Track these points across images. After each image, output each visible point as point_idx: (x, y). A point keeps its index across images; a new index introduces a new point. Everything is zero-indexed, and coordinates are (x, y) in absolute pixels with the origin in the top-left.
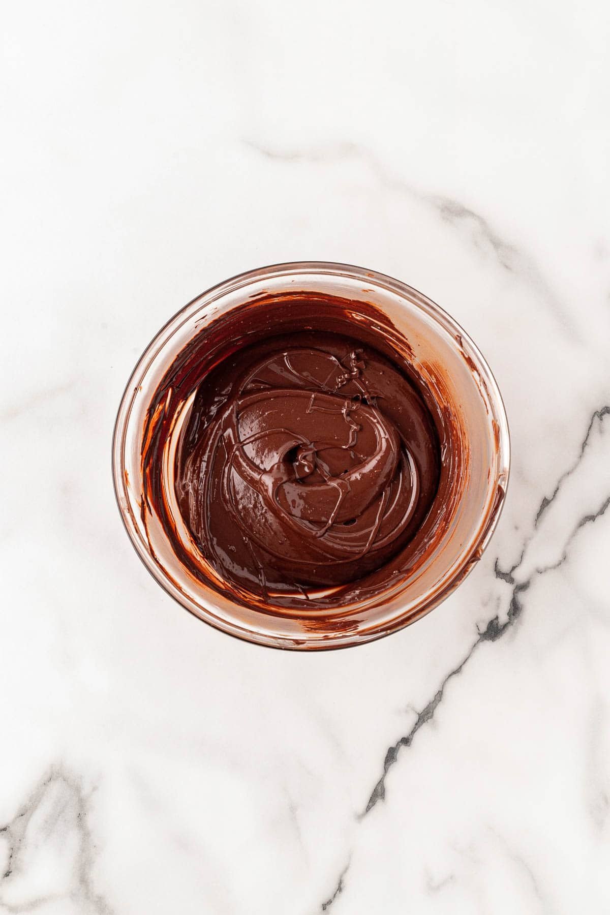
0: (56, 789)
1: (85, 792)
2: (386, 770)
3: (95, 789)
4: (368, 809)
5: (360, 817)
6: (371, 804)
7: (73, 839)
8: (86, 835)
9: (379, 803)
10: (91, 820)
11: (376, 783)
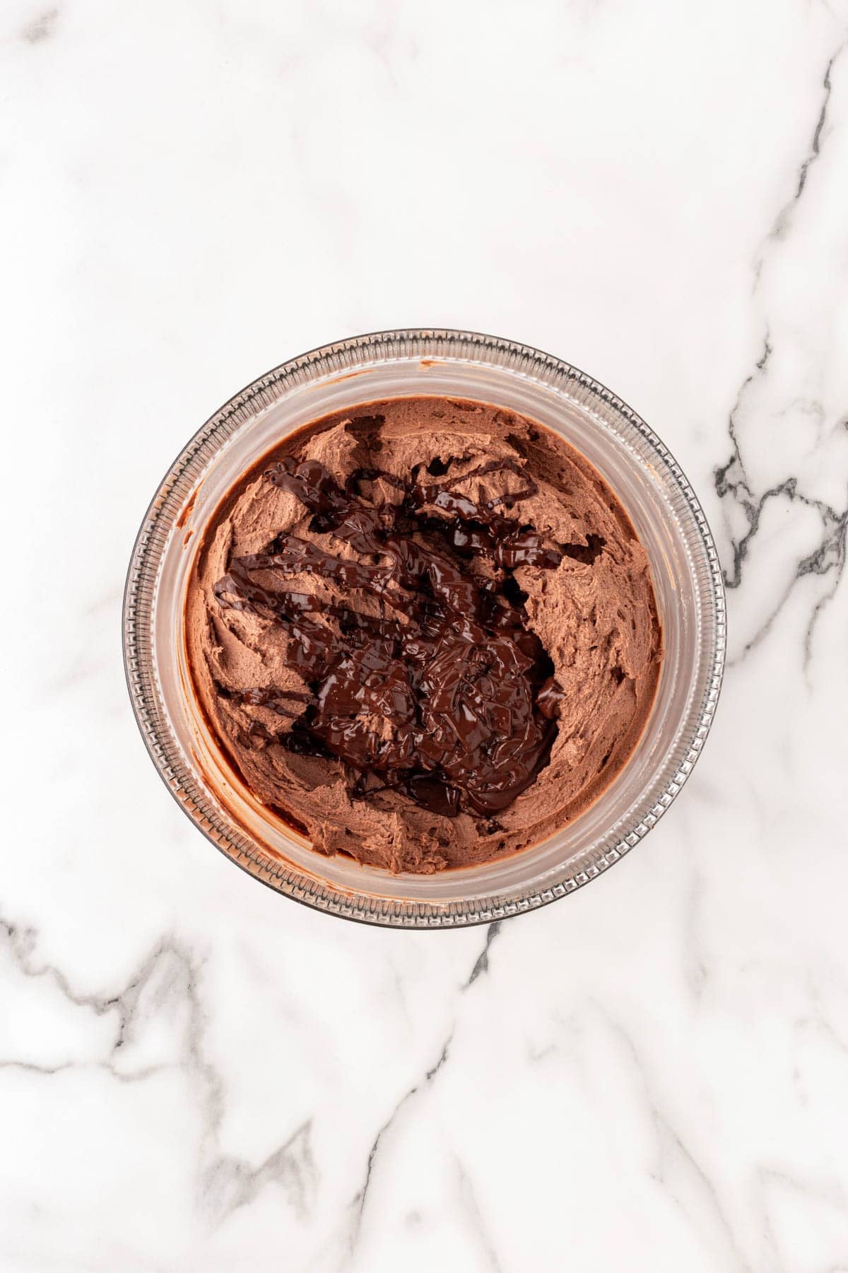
0: (167, 960)
1: (196, 962)
2: (489, 942)
3: (205, 960)
4: (472, 980)
5: (464, 988)
6: (474, 975)
7: (183, 1010)
8: (195, 1004)
9: (482, 974)
10: (200, 991)
11: (479, 954)
